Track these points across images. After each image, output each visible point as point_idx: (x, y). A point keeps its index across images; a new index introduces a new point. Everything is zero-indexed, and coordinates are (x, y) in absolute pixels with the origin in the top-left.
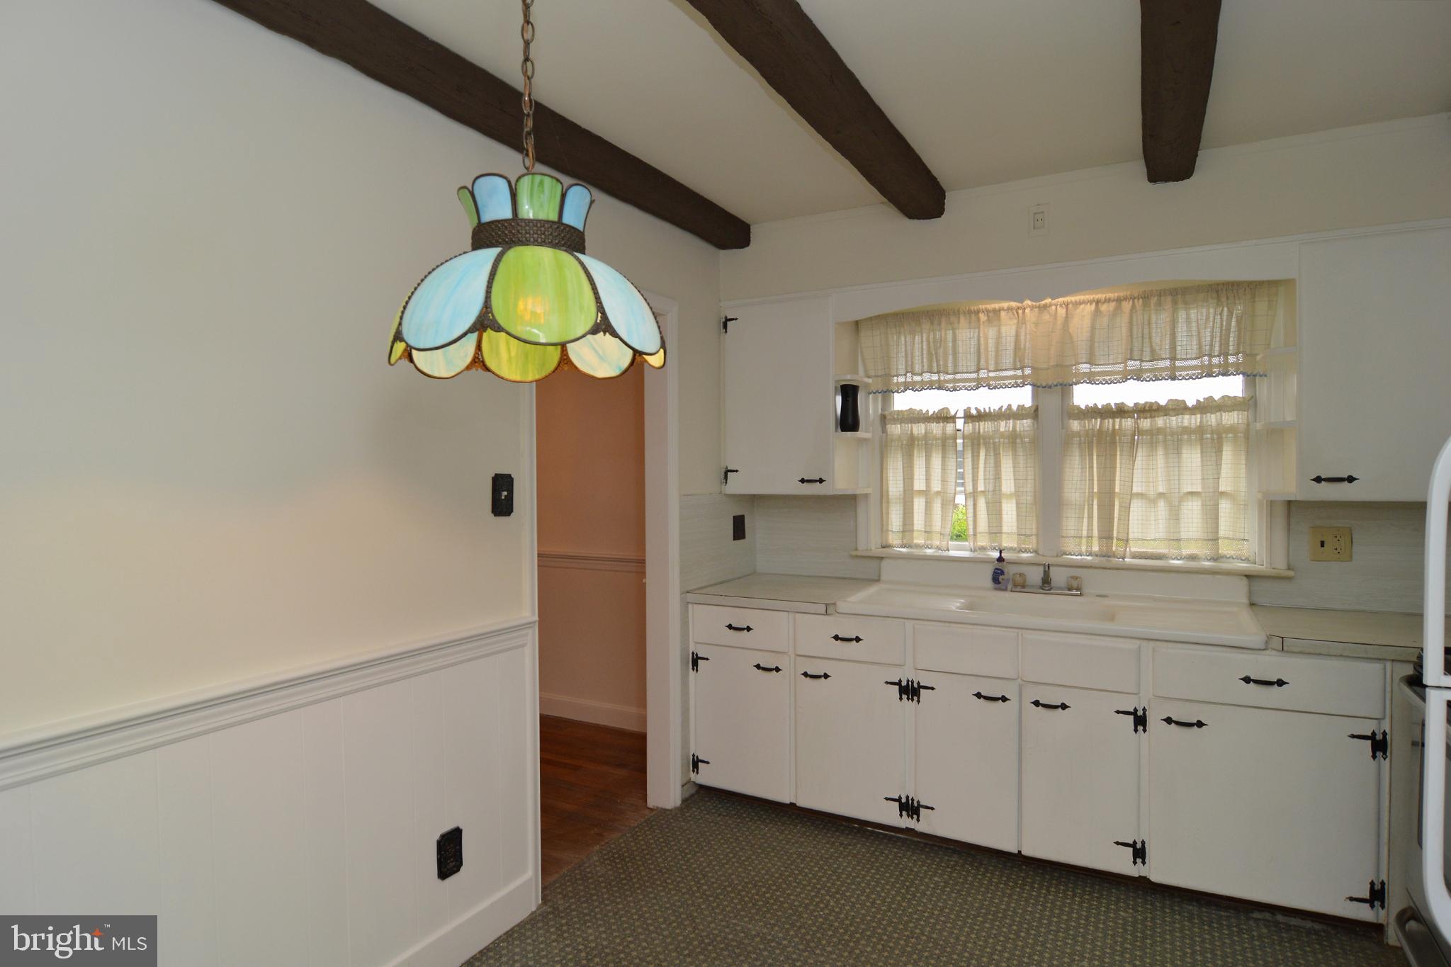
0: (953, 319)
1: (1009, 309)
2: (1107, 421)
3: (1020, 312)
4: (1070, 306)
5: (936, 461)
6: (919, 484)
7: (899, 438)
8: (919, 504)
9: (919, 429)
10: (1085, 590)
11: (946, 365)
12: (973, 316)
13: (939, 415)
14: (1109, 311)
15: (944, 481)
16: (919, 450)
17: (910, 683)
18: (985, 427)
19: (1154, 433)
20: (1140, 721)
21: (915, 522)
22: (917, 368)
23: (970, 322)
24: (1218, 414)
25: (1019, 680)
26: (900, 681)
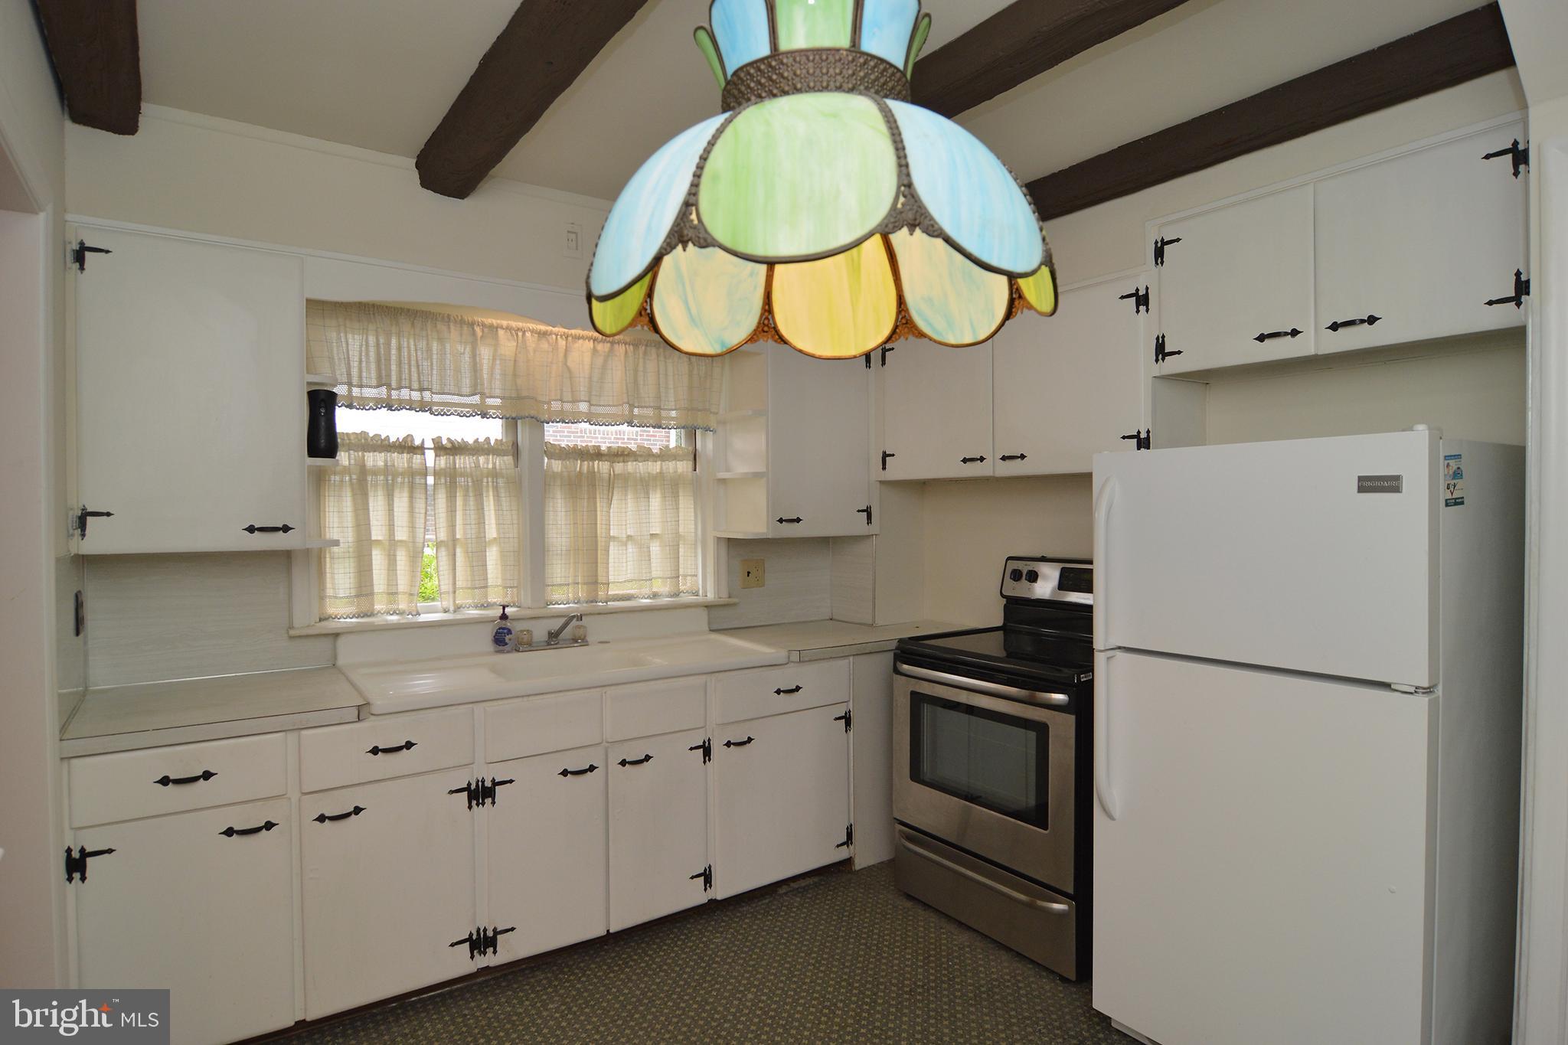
0: (440, 326)
1: (508, 328)
2: (586, 463)
3: (520, 334)
4: (570, 338)
5: (401, 502)
6: (378, 533)
8: (378, 558)
9: (375, 460)
10: (589, 639)
12: (465, 328)
13: (403, 443)
14: (605, 352)
15: (412, 527)
16: (375, 487)
17: (480, 784)
18: (463, 462)
19: (625, 480)
20: (707, 750)
21: (375, 582)
23: (461, 335)
24: (674, 462)
25: (604, 744)
26: (468, 784)
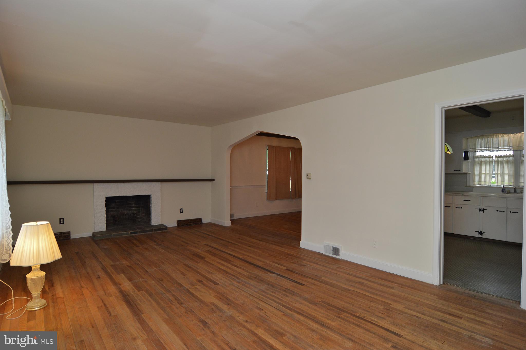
0: (492, 136)
5: (488, 167)
6: (483, 171)
7: (478, 161)
8: (483, 176)
9: (483, 160)
11: (490, 146)
13: (488, 157)
15: (489, 171)
16: (483, 164)
17: (482, 209)
18: (500, 159)
21: (482, 180)
22: (483, 146)
23: (496, 137)
25: (507, 208)
26: (479, 208)
